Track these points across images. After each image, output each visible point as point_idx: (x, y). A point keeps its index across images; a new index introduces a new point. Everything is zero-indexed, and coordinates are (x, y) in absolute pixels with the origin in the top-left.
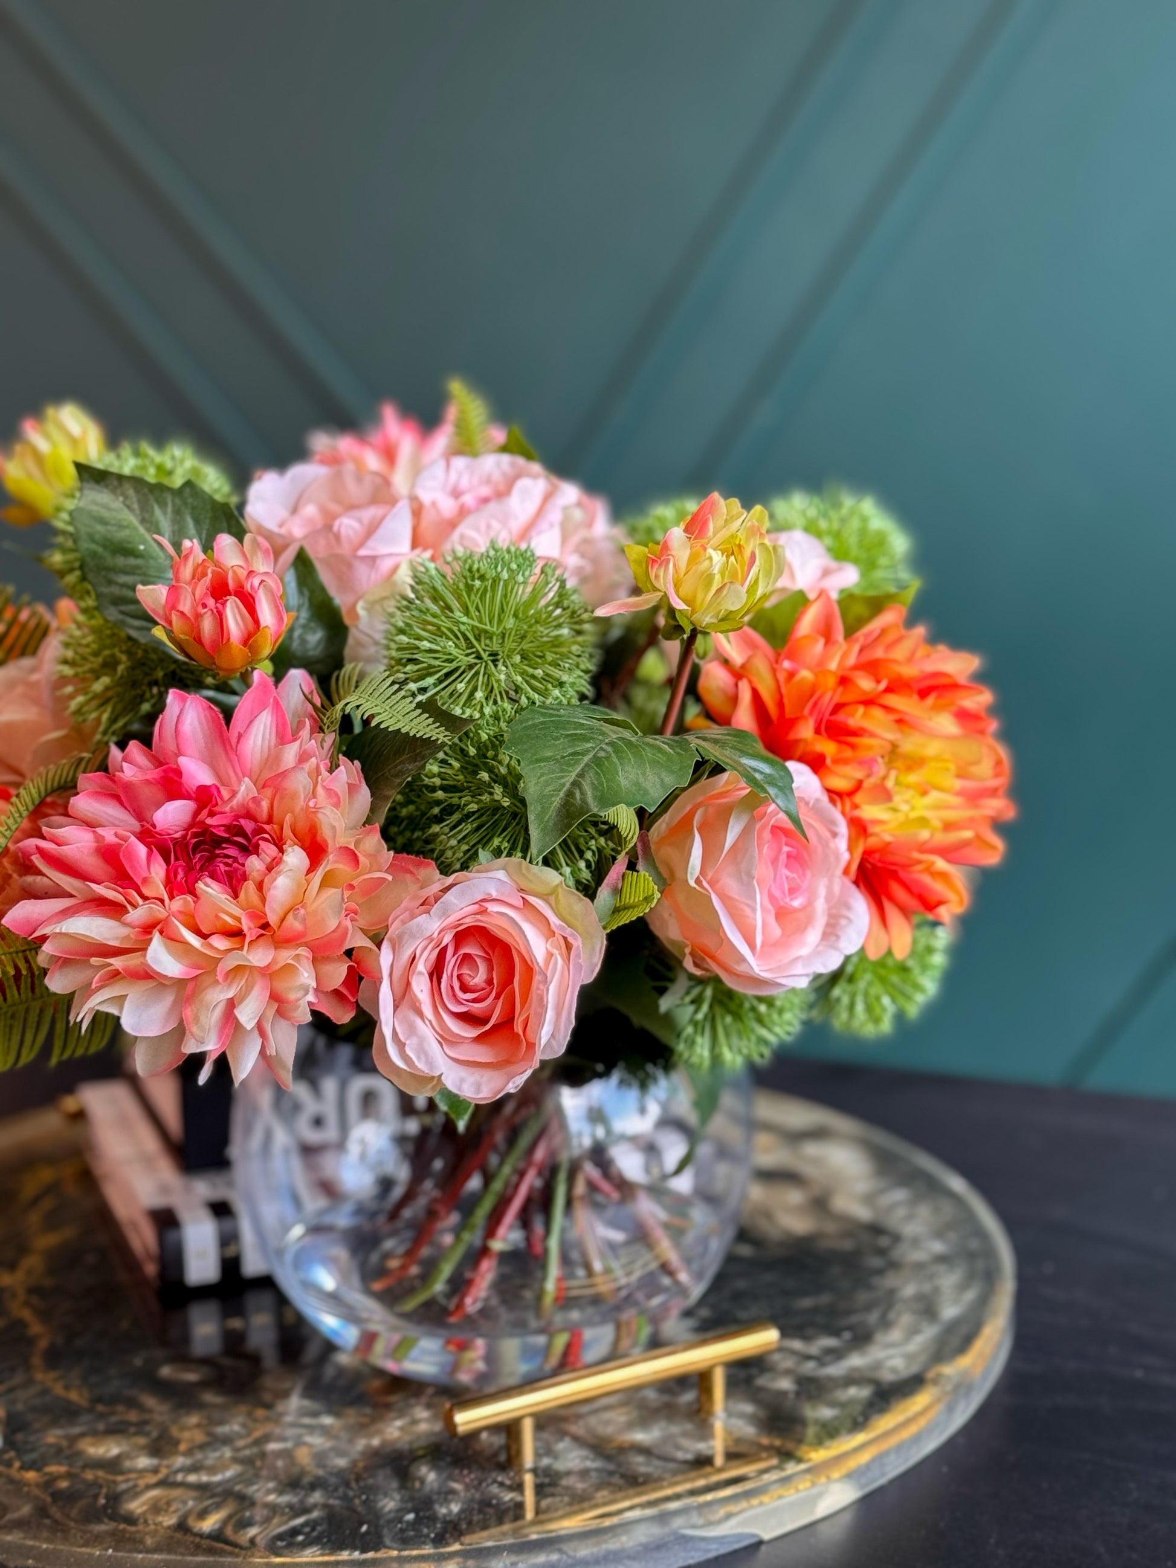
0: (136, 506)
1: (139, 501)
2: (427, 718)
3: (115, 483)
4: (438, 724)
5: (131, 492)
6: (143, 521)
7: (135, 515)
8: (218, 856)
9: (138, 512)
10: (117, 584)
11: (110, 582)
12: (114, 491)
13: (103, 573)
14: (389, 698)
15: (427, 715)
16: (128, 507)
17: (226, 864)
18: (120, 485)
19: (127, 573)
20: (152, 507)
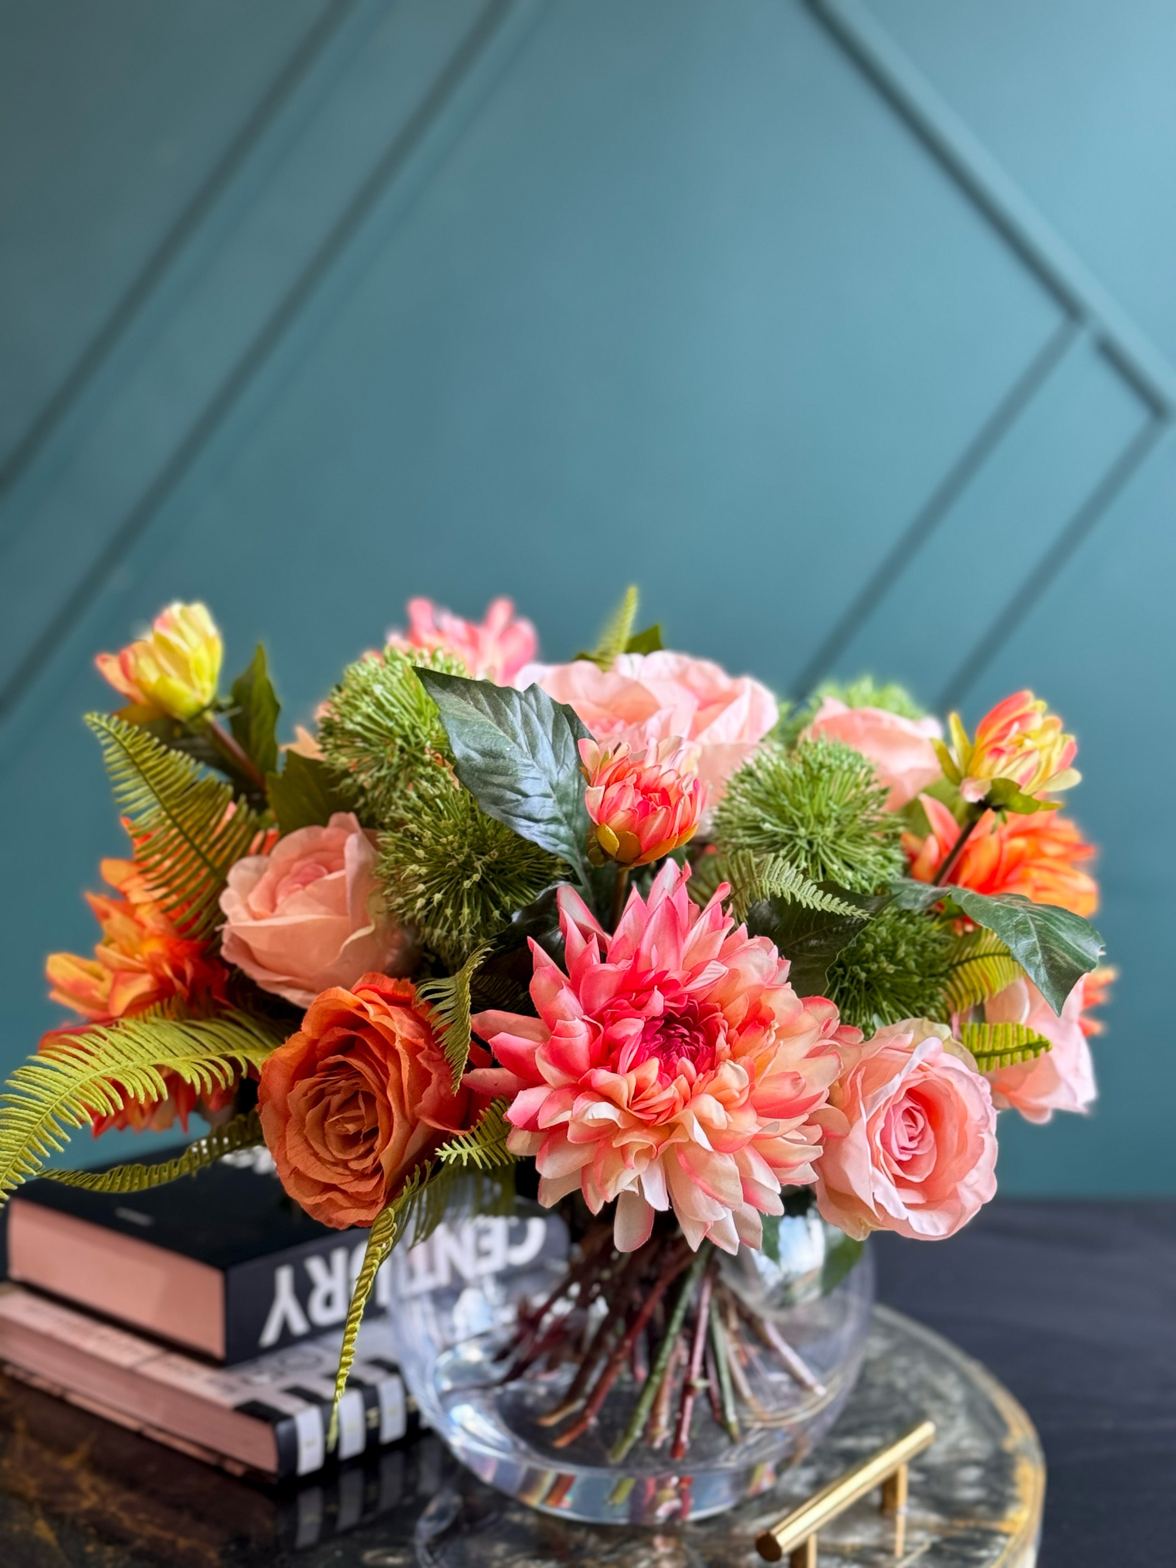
0: (488, 709)
1: (489, 705)
2: (833, 898)
3: (462, 687)
4: (846, 903)
5: (481, 696)
6: (500, 724)
7: (490, 718)
8: (673, 1036)
9: (492, 716)
10: (494, 785)
11: (486, 783)
12: (463, 696)
13: (477, 774)
14: (794, 881)
15: (829, 896)
16: (481, 711)
17: (687, 1043)
18: (469, 690)
19: (501, 774)
20: (505, 711)
